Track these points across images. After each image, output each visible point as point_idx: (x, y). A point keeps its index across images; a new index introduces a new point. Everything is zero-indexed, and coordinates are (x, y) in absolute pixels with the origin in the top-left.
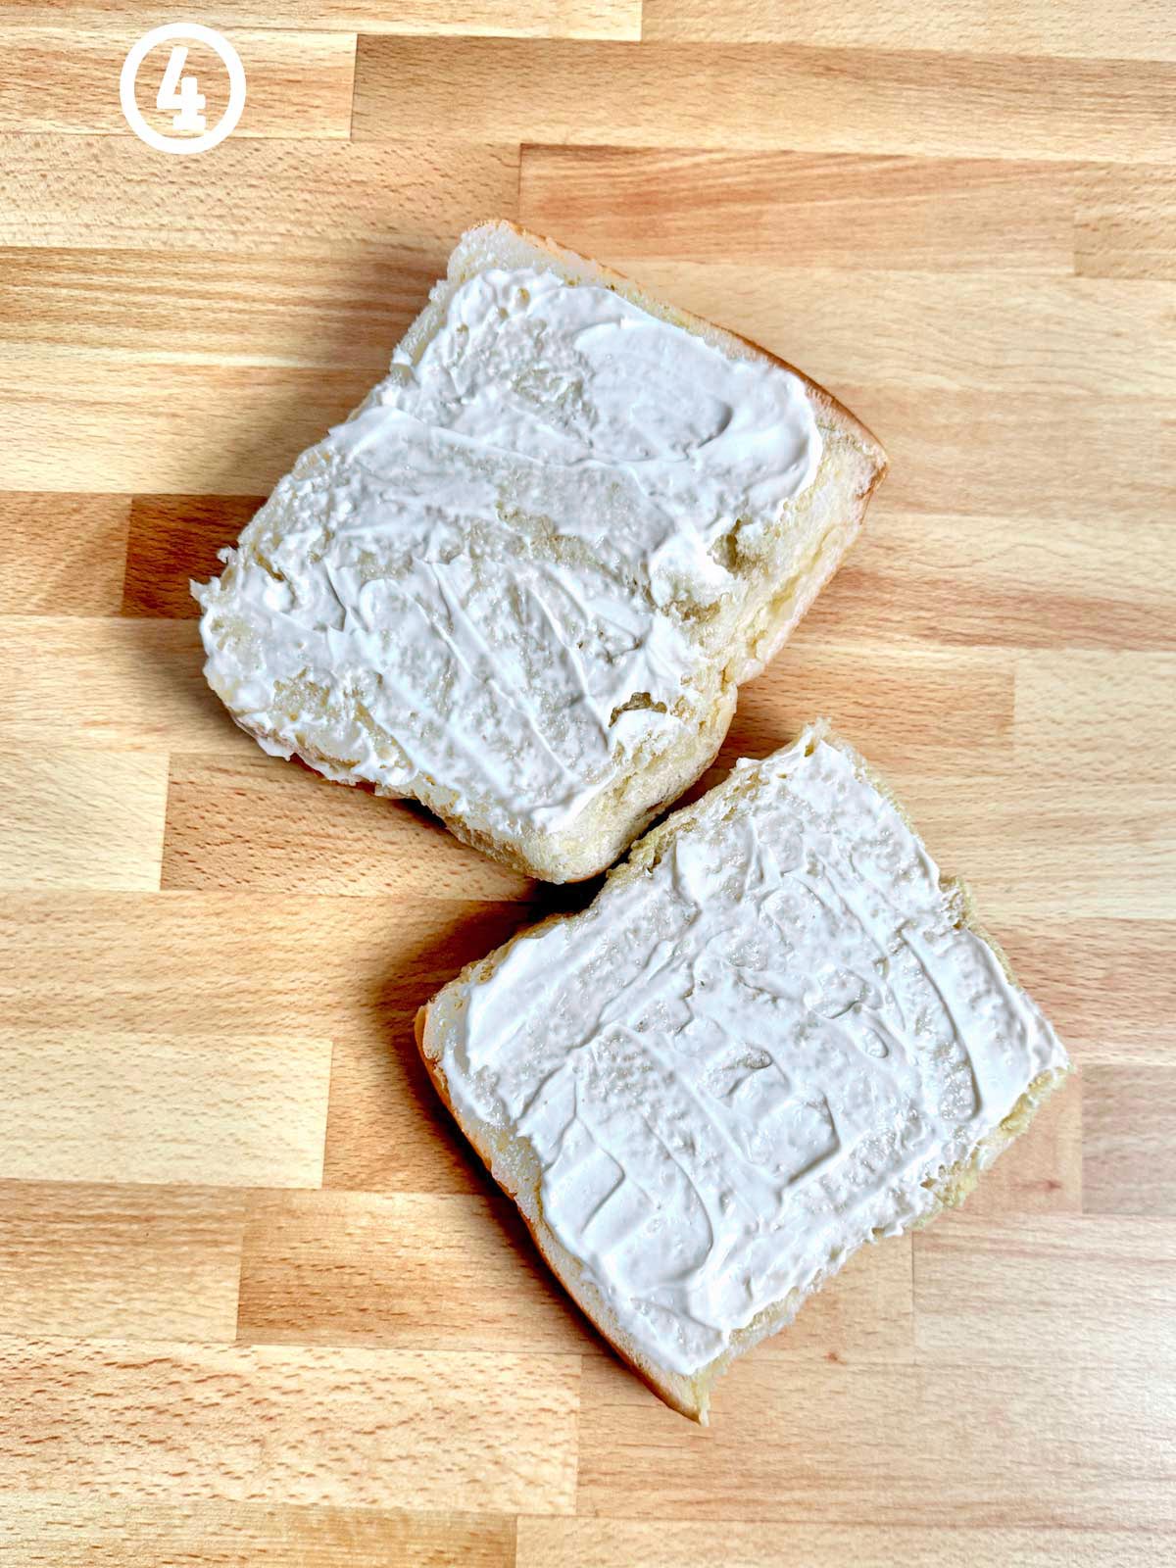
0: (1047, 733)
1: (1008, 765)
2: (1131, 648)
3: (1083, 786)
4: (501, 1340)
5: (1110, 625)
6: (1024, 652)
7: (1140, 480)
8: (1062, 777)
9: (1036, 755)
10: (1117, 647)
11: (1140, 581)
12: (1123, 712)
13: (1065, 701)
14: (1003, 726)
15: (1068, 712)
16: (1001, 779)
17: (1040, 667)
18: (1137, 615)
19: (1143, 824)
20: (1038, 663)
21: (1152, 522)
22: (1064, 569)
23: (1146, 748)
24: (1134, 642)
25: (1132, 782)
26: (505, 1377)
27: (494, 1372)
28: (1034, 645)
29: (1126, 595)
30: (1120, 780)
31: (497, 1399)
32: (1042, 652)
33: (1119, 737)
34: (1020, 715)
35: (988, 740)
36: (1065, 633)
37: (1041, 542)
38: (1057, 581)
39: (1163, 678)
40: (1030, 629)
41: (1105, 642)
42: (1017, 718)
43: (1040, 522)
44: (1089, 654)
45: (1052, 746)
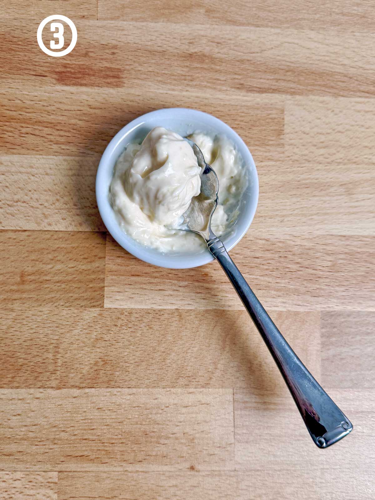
0: (301, 139)
1: (282, 155)
2: (342, 96)
3: (320, 166)
4: (14, 465)
5: (332, 84)
6: (289, 97)
7: (345, 11)
8: (309, 161)
9: (296, 150)
10: (336, 95)
11: (346, 62)
12: (340, 128)
13: (310, 122)
14: (279, 135)
15: (311, 128)
16: (278, 163)
17: (297, 105)
18: (346, 79)
19: (351, 186)
20: (296, 102)
21: (352, 32)
22: (308, 55)
23: (351, 146)
24: (346, 93)
25: (345, 164)
26: (17, 484)
27: (11, 481)
28: (293, 94)
29: (339, 69)
30: (339, 163)
31: (13, 496)
32: (298, 97)
33: (337, 141)
34: (287, 129)
35: (271, 143)
36: (309, 88)
37: (296, 41)
38: (305, 61)
39: (359, 111)
40: (292, 85)
41: (330, 93)
42: (285, 131)
43: (296, 32)
44: (321, 99)
45: (304, 146)
